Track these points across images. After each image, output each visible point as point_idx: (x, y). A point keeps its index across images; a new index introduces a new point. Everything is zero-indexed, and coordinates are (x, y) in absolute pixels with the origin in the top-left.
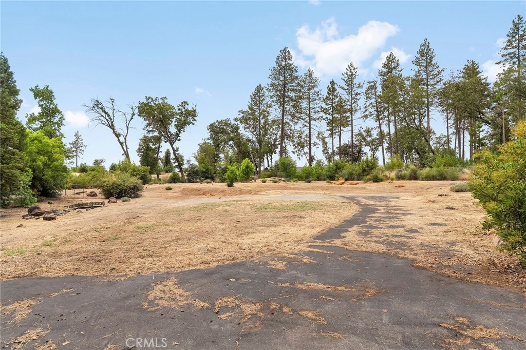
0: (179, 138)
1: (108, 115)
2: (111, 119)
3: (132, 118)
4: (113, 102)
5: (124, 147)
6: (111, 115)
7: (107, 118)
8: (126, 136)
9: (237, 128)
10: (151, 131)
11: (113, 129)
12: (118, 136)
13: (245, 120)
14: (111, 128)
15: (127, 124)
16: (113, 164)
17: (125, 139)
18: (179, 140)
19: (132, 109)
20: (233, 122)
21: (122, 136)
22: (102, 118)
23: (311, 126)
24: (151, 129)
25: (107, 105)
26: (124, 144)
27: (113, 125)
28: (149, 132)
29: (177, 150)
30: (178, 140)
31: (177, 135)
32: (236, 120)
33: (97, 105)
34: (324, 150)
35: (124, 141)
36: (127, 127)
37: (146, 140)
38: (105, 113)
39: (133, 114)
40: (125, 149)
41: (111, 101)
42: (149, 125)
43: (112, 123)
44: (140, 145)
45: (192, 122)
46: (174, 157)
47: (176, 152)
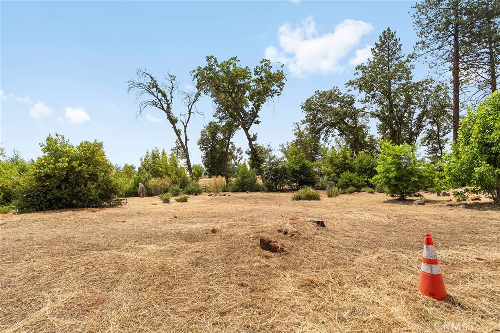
0: (256, 119)
1: (164, 95)
2: (167, 100)
7: (163, 99)
8: (187, 123)
11: (169, 113)
12: (173, 121)
14: (166, 112)
17: (185, 127)
18: (257, 122)
29: (255, 137)
30: (255, 123)
31: (255, 115)
36: (190, 112)
37: (213, 129)
43: (169, 105)
44: (202, 135)
46: (250, 150)
47: (253, 142)
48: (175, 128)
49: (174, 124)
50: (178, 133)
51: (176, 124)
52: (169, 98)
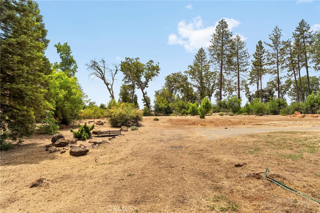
0: (147, 85)
1: (101, 71)
2: (103, 74)
3: (116, 73)
4: (104, 62)
5: (111, 92)
6: (103, 71)
7: (101, 73)
8: (112, 85)
9: (186, 79)
10: (127, 82)
11: (104, 80)
12: (107, 84)
13: (192, 73)
14: (103, 79)
15: (113, 77)
16: (102, 104)
17: (112, 87)
18: (147, 87)
19: (116, 67)
20: (183, 74)
21: (110, 85)
22: (97, 73)
23: (240, 76)
24: (127, 80)
25: (100, 65)
26: (111, 90)
27: (104, 78)
28: (126, 82)
29: (146, 93)
31: (146, 83)
32: (186, 72)
33: (94, 65)
34: (247, 93)
35: (111, 88)
36: (113, 79)
37: (124, 87)
38: (99, 69)
39: (117, 70)
40: (112, 94)
41: (103, 62)
42: (126, 78)
43: (103, 76)
44: (121, 91)
45: (156, 74)
46: (144, 99)
47: (145, 95)
48: (108, 87)
50: (109, 90)
51: (108, 86)
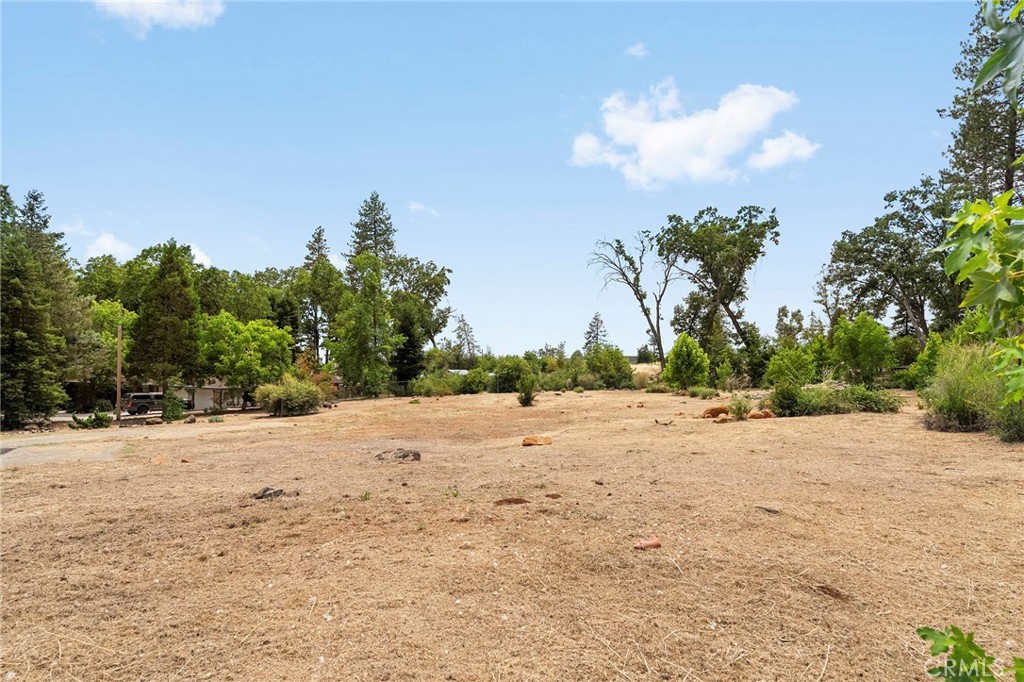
11: (636, 288)
12: (641, 297)
14: (632, 288)
17: (658, 302)
27: (637, 279)
38: (628, 259)
43: (638, 275)
48: (642, 305)
49: (641, 301)
50: (646, 312)
51: (644, 301)
52: (637, 265)
